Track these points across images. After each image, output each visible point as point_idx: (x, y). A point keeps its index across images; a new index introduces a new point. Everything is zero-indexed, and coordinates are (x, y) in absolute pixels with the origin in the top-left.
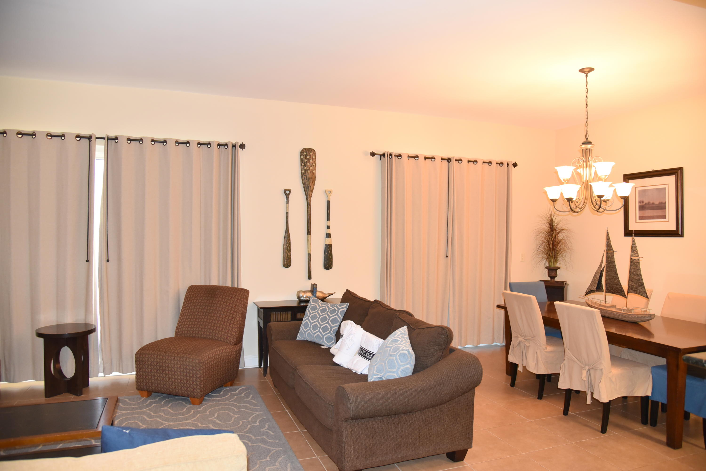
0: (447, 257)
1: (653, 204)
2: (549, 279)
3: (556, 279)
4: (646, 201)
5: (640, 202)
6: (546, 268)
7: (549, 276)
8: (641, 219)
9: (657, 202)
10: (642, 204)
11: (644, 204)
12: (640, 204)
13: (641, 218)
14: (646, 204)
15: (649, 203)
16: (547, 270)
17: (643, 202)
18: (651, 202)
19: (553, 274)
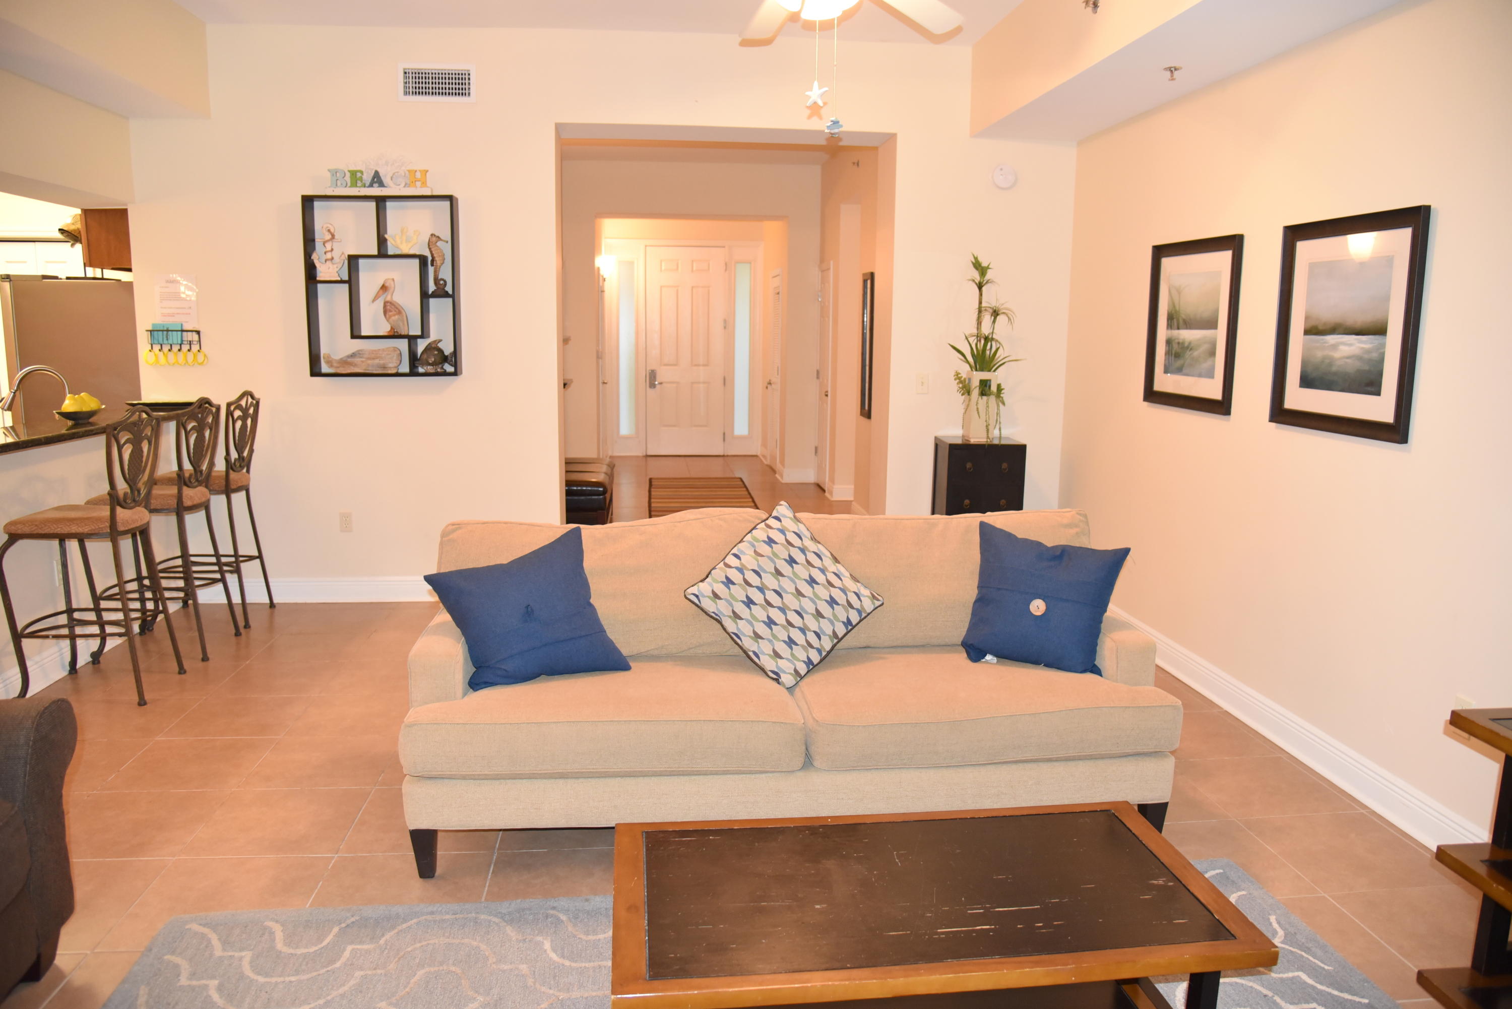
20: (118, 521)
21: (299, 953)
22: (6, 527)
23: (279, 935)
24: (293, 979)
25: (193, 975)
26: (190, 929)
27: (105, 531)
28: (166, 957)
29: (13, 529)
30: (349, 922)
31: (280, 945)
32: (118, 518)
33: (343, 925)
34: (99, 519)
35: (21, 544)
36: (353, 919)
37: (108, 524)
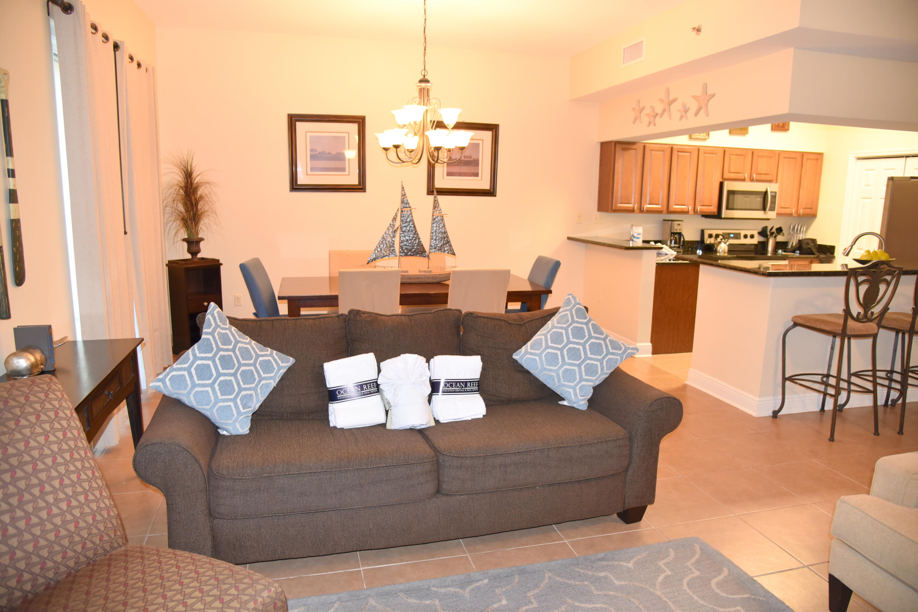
0: (126, 233)
1: (329, 153)
2: (189, 256)
3: (199, 256)
4: (319, 149)
5: (311, 150)
6: (184, 240)
7: (189, 251)
8: (314, 171)
9: (334, 152)
10: (314, 153)
11: (317, 153)
12: (311, 153)
13: (312, 169)
14: (319, 153)
15: (323, 153)
16: (185, 244)
17: (316, 151)
18: (327, 151)
19: (194, 249)
20: (848, 328)
21: (716, 591)
22: (793, 318)
23: (721, 577)
24: (695, 598)
25: (667, 564)
26: (694, 546)
27: (838, 332)
28: (671, 550)
29: (795, 320)
30: (757, 598)
31: (714, 582)
32: (848, 326)
33: (753, 597)
34: (838, 325)
35: (798, 328)
36: (761, 598)
37: (841, 328)
